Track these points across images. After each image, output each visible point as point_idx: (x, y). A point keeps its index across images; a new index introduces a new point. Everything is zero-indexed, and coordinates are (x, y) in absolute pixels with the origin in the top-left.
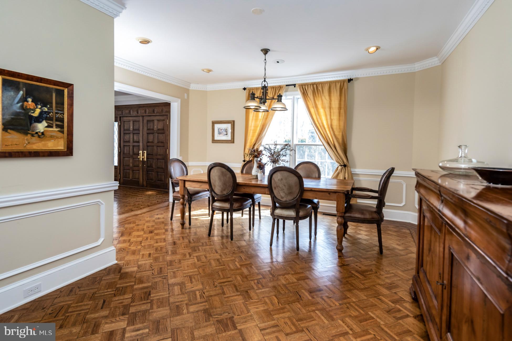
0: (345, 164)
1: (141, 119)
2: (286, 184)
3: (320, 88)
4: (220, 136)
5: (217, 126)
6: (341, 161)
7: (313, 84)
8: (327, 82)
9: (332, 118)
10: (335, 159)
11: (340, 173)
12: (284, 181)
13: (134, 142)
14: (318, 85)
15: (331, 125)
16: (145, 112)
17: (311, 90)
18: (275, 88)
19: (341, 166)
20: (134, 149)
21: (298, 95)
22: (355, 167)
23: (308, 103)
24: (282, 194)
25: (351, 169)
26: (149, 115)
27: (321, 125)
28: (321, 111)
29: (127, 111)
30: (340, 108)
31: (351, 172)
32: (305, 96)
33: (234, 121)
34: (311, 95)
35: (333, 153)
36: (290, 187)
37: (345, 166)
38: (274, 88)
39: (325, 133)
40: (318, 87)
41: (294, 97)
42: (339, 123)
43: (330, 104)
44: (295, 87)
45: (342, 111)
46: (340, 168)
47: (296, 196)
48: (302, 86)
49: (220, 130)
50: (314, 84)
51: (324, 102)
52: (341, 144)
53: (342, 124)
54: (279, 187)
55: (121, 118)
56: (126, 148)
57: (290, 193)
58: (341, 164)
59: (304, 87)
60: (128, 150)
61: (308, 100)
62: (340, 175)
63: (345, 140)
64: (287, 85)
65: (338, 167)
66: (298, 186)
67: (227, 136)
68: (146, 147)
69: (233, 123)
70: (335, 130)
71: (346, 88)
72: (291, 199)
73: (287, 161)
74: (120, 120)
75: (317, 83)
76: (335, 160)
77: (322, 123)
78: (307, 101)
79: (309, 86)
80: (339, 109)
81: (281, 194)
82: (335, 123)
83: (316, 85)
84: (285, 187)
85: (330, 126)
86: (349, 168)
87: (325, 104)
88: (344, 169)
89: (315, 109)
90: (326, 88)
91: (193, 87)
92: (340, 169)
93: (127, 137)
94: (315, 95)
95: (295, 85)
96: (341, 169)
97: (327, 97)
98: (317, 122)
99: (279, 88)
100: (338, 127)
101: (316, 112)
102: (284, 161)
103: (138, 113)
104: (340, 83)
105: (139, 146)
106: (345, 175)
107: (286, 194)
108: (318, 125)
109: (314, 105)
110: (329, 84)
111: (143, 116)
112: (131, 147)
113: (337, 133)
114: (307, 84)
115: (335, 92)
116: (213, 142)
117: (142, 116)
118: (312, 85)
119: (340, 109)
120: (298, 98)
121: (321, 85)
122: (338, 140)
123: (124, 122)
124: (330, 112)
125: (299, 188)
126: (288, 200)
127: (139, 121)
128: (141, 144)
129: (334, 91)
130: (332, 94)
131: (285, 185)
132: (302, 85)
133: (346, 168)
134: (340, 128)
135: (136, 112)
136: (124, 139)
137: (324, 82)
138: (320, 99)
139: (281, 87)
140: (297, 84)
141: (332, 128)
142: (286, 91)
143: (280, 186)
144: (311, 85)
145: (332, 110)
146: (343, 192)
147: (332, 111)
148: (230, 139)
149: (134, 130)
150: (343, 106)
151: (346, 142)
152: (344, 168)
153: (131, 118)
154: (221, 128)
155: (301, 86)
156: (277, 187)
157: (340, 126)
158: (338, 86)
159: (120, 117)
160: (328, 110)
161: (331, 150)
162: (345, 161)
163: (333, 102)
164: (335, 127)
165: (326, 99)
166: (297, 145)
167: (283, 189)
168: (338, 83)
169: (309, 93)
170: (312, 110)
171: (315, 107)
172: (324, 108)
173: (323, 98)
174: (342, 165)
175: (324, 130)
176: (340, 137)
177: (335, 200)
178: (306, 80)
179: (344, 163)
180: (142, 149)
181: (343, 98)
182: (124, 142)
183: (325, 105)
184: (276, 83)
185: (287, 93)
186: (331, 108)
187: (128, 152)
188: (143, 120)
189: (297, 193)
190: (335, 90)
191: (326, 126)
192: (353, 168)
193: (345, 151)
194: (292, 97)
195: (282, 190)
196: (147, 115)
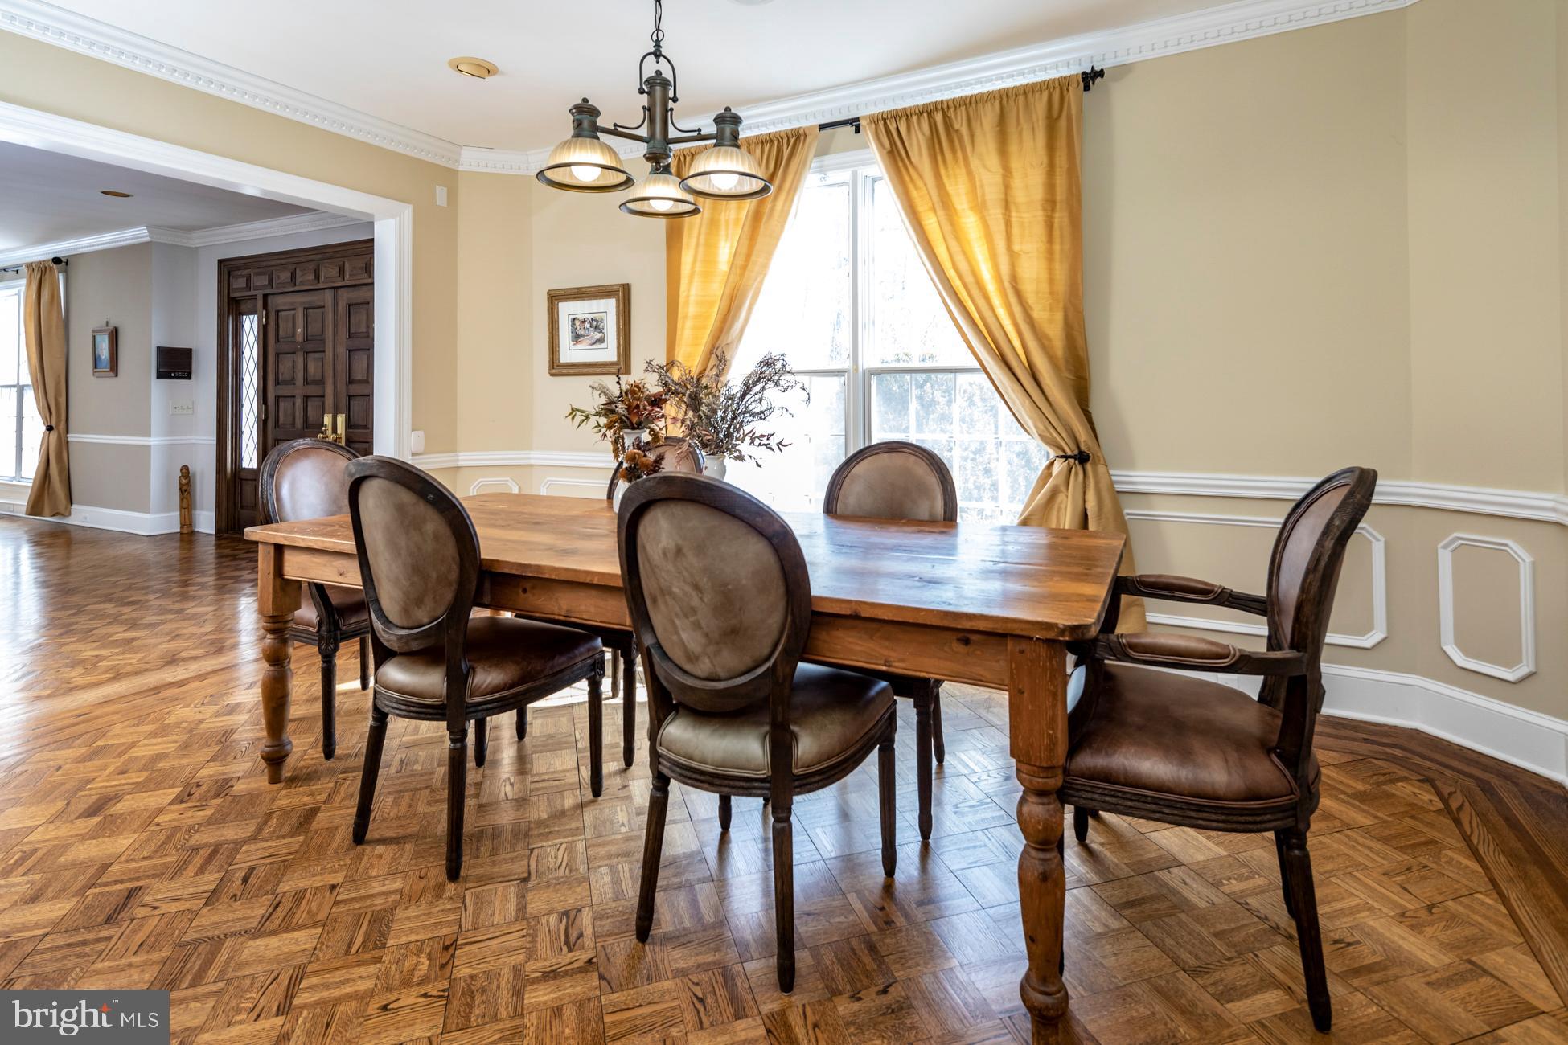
0: (1083, 447)
1: (328, 296)
2: (704, 582)
3: (960, 124)
4: (579, 346)
5: (566, 309)
6: (1064, 435)
7: (929, 110)
8: (989, 97)
9: (1016, 247)
10: (1036, 427)
11: (1063, 488)
12: (691, 559)
13: (306, 382)
14: (952, 110)
15: (1014, 279)
16: (342, 271)
17: (923, 134)
18: (776, 143)
19: (1066, 457)
20: (309, 408)
21: (872, 162)
22: (1129, 463)
23: (914, 194)
24: (691, 639)
25: (1112, 472)
26: (353, 283)
27: (969, 279)
28: (970, 222)
29: (285, 276)
30: (1050, 203)
31: (1112, 483)
32: (900, 164)
33: (626, 289)
34: (920, 155)
35: (1027, 402)
36: (727, 600)
37: (1083, 458)
38: (771, 141)
39: (988, 314)
40: (950, 118)
41: (854, 175)
42: (1051, 271)
43: (1007, 187)
44: (857, 131)
45: (1061, 217)
46: (1059, 467)
47: (766, 652)
48: (885, 123)
49: (577, 323)
50: (936, 109)
51: (978, 184)
52: (1062, 363)
53: (1061, 272)
54: (670, 593)
55: (270, 299)
56: (282, 405)
57: (733, 634)
58: (1064, 451)
59: (892, 127)
60: (290, 412)
61: (912, 181)
62: (1061, 497)
63: (1080, 343)
64: (822, 127)
65: (1052, 463)
66: (777, 591)
67: (603, 345)
68: (343, 401)
69: (623, 295)
70: (1031, 299)
71: (1074, 111)
72: (743, 668)
73: (779, 444)
74: (265, 307)
75: (948, 101)
76: (1036, 435)
77: (975, 274)
78: (911, 186)
79: (915, 118)
80: (1044, 210)
81: (684, 636)
82: (1032, 271)
83: (945, 115)
84: (701, 599)
85: (1007, 285)
86: (1101, 469)
87: (982, 186)
88: (1076, 474)
89: (941, 212)
90: (988, 118)
91: (471, 160)
92: (1057, 475)
93: (286, 365)
94: (939, 158)
95: (857, 119)
96: (1065, 470)
97: (993, 160)
98: (951, 274)
99: (792, 140)
100: (1045, 287)
101: (947, 228)
102: (765, 441)
103: (317, 277)
104: (1045, 95)
105: (323, 396)
106: (1084, 501)
107: (707, 635)
108: (957, 283)
109: (935, 198)
110: (997, 103)
111: (335, 288)
112: (299, 402)
113: (1038, 314)
114: (907, 114)
115: (1027, 135)
116: (553, 372)
117: (330, 288)
118: (925, 115)
119: (1053, 210)
120: (874, 180)
121: (963, 109)
122: (1046, 342)
123: (279, 311)
124: (1008, 223)
125: (782, 605)
126: (722, 674)
127: (324, 307)
128: (329, 391)
129: (1020, 133)
130: (1013, 148)
131: (696, 587)
132: (884, 120)
133: (1089, 466)
134: (1052, 293)
135: (311, 277)
136: (277, 374)
137: (976, 96)
138: (963, 171)
139: (798, 137)
140: (865, 117)
141: (1018, 293)
142: (823, 152)
143: (675, 590)
144: (921, 113)
145: (1014, 214)
146: (1051, 635)
147: (1014, 220)
148: (614, 359)
149: (306, 339)
150: (1061, 193)
151: (1081, 353)
152: (1079, 468)
153: (299, 299)
154: (581, 317)
155: (881, 124)
156: (663, 592)
157: (1051, 281)
158: (1040, 105)
159: (265, 297)
160: (996, 213)
161: (1017, 387)
162: (1083, 435)
163: (1017, 182)
164: (1029, 288)
165: (985, 166)
166: (873, 372)
167: (694, 611)
168: (1037, 95)
169: (915, 148)
170: (931, 222)
171: (938, 207)
172: (980, 207)
173: (974, 163)
174: (1069, 453)
175: (981, 302)
176: (1055, 332)
177: (999, 685)
178: (903, 98)
179: (1079, 447)
180: (332, 410)
181: (1061, 160)
182: (277, 383)
183: (983, 195)
184: (782, 122)
185: (829, 160)
186: (1013, 208)
187: (290, 420)
188: (335, 304)
189: (775, 634)
190: (1025, 126)
191: (991, 287)
192: (1119, 468)
193: (1081, 393)
194: (845, 175)
195: (686, 616)
196: (348, 283)
